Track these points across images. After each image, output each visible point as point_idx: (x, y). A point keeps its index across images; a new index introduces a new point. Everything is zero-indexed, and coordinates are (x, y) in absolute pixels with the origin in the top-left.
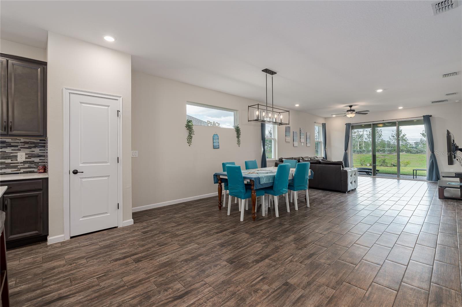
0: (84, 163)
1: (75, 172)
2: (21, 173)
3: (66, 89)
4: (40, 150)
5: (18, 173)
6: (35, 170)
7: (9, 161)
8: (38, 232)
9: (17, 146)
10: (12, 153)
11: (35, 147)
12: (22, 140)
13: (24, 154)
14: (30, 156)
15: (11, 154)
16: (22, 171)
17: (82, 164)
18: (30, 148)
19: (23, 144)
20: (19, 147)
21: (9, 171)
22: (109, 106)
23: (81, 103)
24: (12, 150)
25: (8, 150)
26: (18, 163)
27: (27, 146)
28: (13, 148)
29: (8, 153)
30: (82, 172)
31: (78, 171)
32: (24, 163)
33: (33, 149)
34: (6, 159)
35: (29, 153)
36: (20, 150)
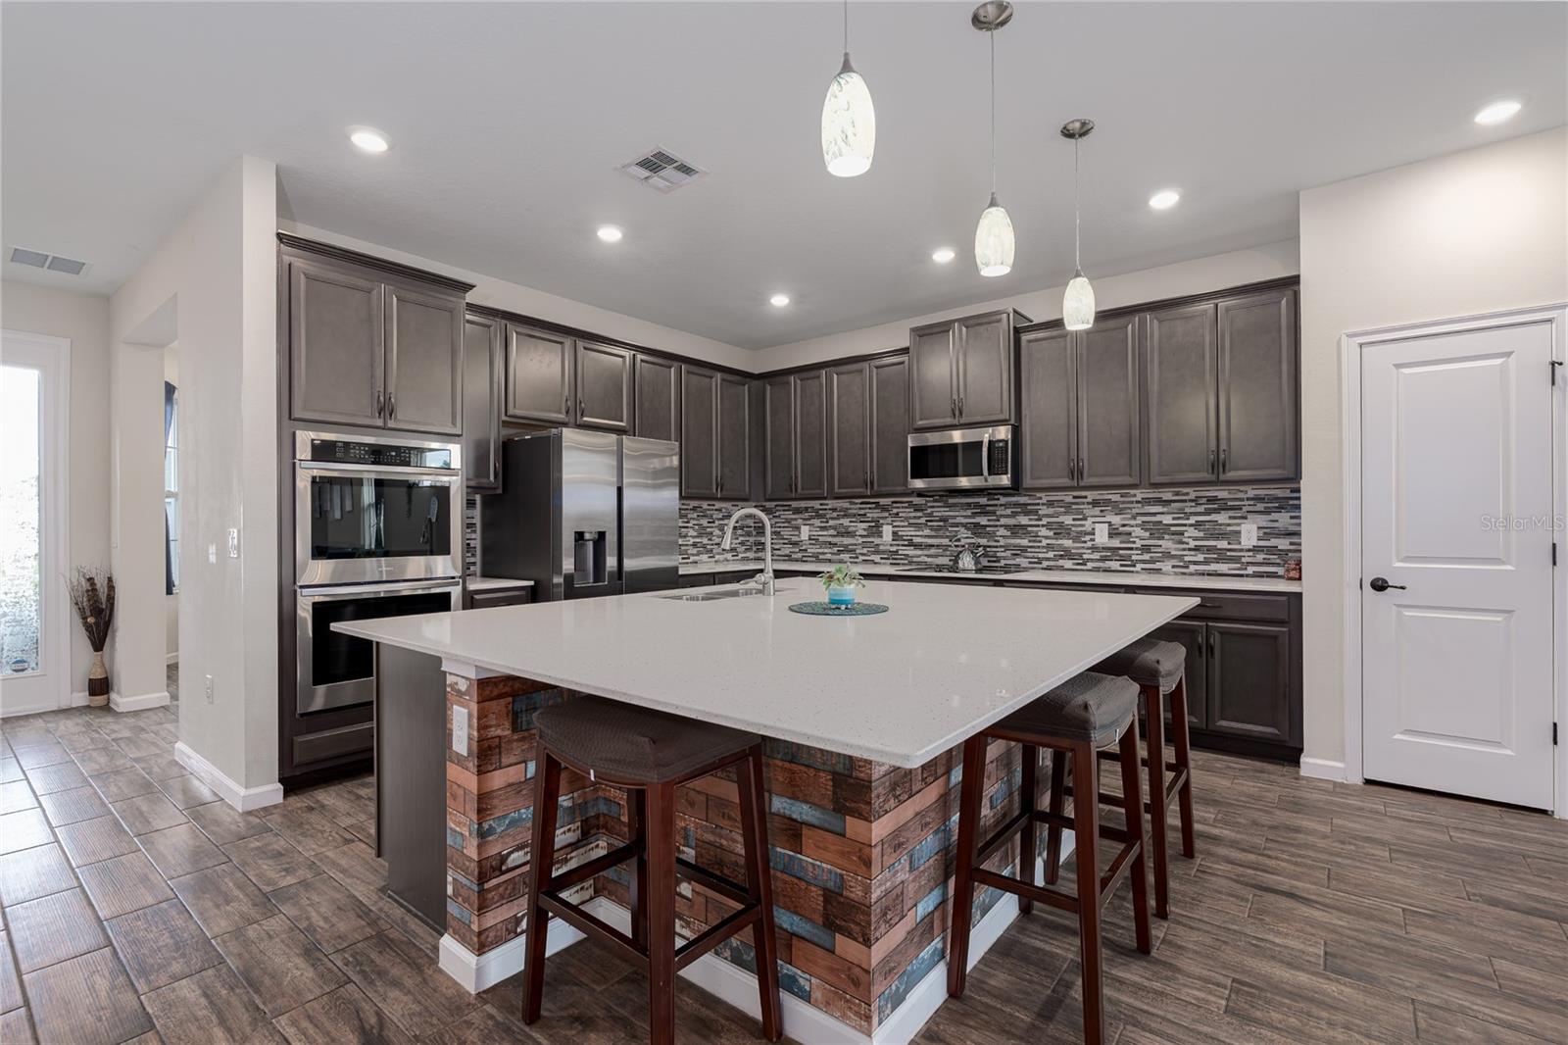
0: (1408, 559)
1: (1379, 586)
2: (1247, 576)
3: (1350, 336)
4: (1291, 518)
5: (1242, 576)
6: (1281, 571)
7: (1223, 544)
8: (1277, 732)
9: (1239, 508)
10: (1229, 525)
11: (1280, 509)
12: (1251, 493)
13: (1255, 527)
14: (1268, 533)
15: (1229, 528)
16: (1250, 570)
17: (1401, 561)
18: (1267, 512)
19: (1252, 503)
20: (1245, 509)
21: (1223, 568)
22: (1508, 354)
23: (1398, 366)
24: (1230, 518)
25: (1222, 518)
26: (1241, 550)
27: (1260, 507)
28: (1231, 513)
29: (1221, 525)
30: (1403, 588)
31: (1390, 584)
32: (1256, 549)
33: (1274, 516)
34: (1217, 539)
35: (1264, 524)
36: (1246, 518)
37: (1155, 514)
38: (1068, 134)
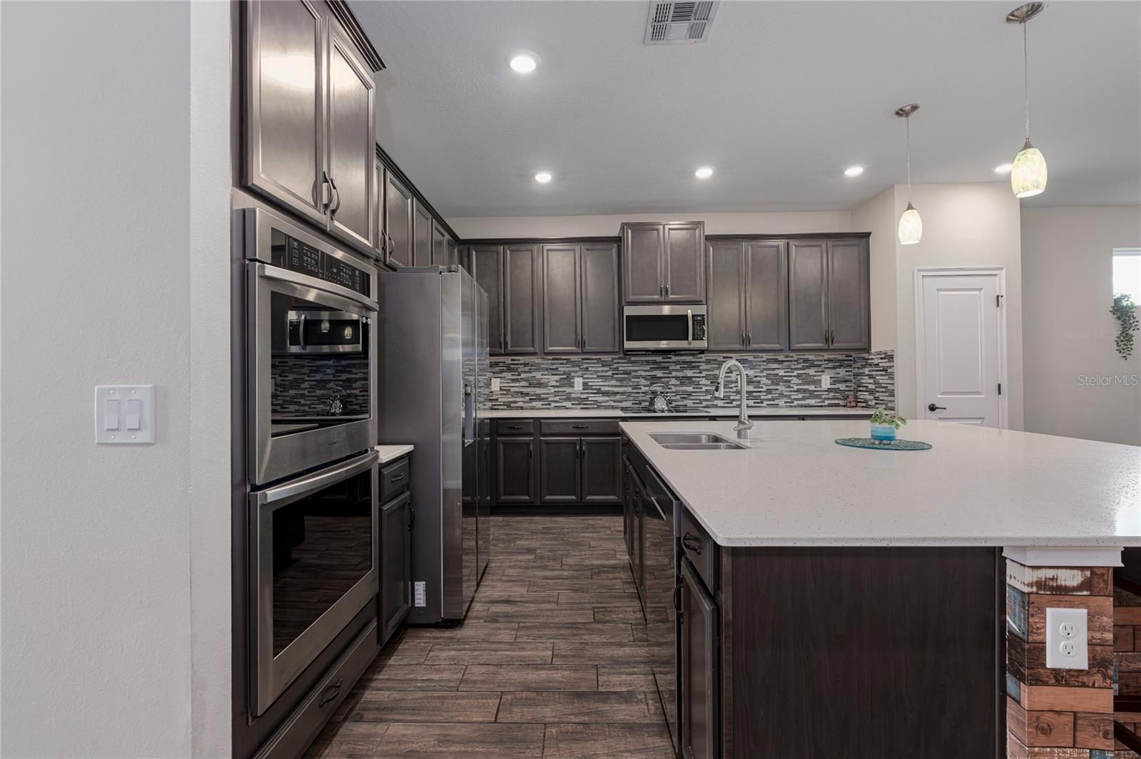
0: (944, 393)
1: (932, 408)
2: (825, 406)
3: (919, 271)
4: (846, 371)
5: (822, 406)
6: (841, 402)
7: (812, 388)
9: (820, 366)
10: (815, 376)
11: (840, 367)
12: (826, 357)
13: (829, 377)
14: (835, 381)
15: (815, 378)
16: (827, 402)
17: (941, 394)
18: (834, 368)
19: (827, 362)
20: (823, 366)
21: (812, 402)
22: (980, 289)
23: (938, 290)
24: (816, 371)
25: (811, 372)
26: (822, 391)
27: (831, 365)
28: (816, 369)
29: (811, 376)
30: (945, 409)
31: (937, 406)
32: (829, 390)
33: (838, 370)
34: (809, 384)
35: (833, 375)
36: (823, 372)
37: (774, 369)
38: (901, 113)
